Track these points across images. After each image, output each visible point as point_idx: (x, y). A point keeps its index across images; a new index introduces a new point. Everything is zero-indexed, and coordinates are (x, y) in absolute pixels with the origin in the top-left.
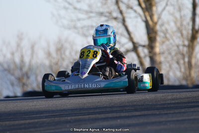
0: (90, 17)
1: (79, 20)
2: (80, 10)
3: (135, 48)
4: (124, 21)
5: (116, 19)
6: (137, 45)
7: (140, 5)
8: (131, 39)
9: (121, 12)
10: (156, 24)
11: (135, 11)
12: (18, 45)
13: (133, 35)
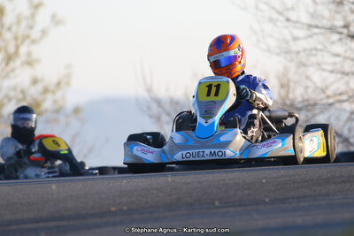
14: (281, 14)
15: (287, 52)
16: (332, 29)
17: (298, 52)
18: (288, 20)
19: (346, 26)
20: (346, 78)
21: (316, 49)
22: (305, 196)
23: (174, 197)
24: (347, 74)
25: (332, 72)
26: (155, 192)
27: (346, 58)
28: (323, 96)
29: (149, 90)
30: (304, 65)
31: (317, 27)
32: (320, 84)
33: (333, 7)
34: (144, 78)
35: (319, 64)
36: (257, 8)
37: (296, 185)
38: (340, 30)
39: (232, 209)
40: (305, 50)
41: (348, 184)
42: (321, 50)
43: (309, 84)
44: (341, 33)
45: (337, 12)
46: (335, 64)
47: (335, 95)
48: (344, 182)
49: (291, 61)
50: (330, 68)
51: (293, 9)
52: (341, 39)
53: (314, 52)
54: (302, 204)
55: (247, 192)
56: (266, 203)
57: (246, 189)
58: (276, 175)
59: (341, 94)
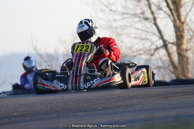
0: (123, 19)
2: (115, 11)
3: (165, 46)
6: (167, 43)
10: (183, 23)
11: (165, 12)
14: (107, 7)
15: (111, 28)
16: (135, 15)
17: (116, 28)
18: (111, 10)
19: (143, 13)
20: (143, 41)
21: (126, 26)
22: (121, 106)
23: (49, 107)
24: (143, 39)
25: (135, 38)
26: (39, 104)
27: (143, 31)
28: (130, 51)
29: (35, 49)
30: (120, 35)
31: (127, 14)
32: (129, 45)
33: (135, 3)
35: (128, 34)
36: (94, 4)
37: (116, 100)
38: (139, 15)
39: (81, 113)
40: (120, 26)
41: (144, 99)
42: (129, 26)
43: (123, 45)
44: (140, 17)
45: (138, 6)
46: (137, 34)
47: (137, 51)
48: (142, 98)
49: (113, 32)
50: (134, 36)
51: (113, 4)
52: (140, 21)
53: (125, 28)
54: (119, 110)
55: (89, 104)
56: (100, 110)
57: (89, 103)
58: (104, 95)
59: (140, 50)
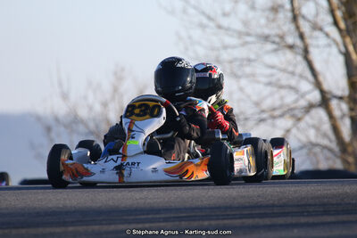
0: (245, 44)
1: (225, 47)
2: (228, 29)
3: (325, 102)
4: (306, 52)
5: (291, 47)
6: (328, 96)
7: (336, 23)
8: (318, 85)
9: (302, 36)
11: (327, 35)
12: (115, 90)
13: (321, 78)
18: (220, 27)
20: (281, 92)
21: (249, 60)
27: (281, 70)
28: (256, 110)
31: (249, 35)
32: (255, 98)
34: (60, 84)
35: (253, 75)
36: (185, 11)
38: (274, 39)
40: (236, 59)
42: (254, 61)
43: (243, 96)
46: (272, 75)
52: (276, 50)
53: (246, 63)
59: (274, 109)
